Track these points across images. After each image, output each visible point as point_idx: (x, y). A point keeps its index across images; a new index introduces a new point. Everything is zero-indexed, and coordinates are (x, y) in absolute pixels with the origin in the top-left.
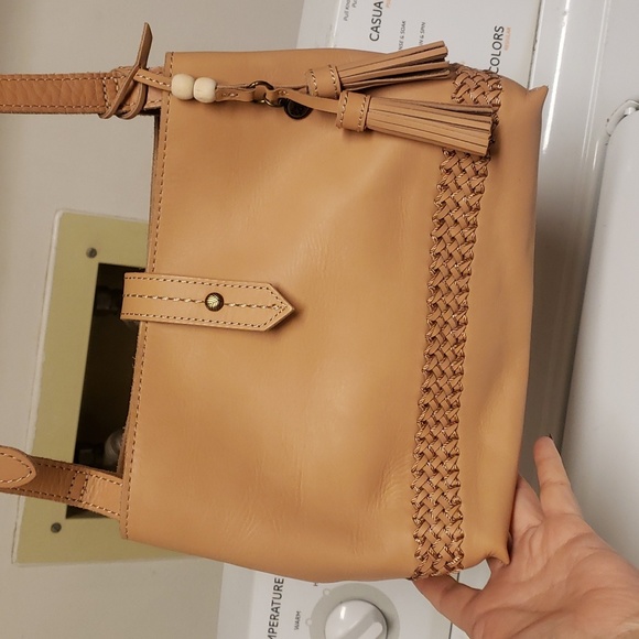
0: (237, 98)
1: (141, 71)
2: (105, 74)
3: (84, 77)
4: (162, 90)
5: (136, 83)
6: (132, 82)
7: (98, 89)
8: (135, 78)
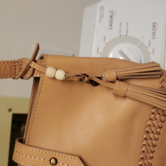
0: (73, 79)
1: (33, 63)
2: (17, 62)
3: (7, 62)
4: (41, 72)
5: (30, 67)
6: (28, 67)
7: (13, 67)
8: (30, 65)
